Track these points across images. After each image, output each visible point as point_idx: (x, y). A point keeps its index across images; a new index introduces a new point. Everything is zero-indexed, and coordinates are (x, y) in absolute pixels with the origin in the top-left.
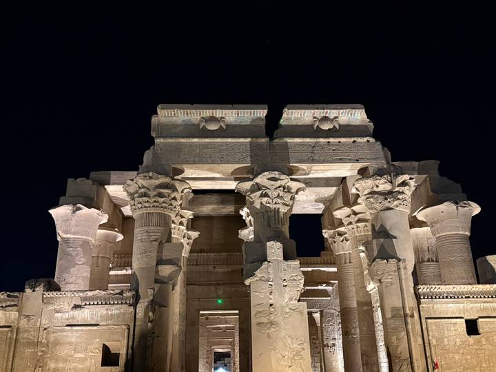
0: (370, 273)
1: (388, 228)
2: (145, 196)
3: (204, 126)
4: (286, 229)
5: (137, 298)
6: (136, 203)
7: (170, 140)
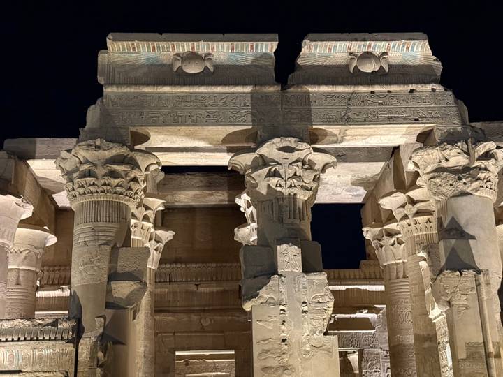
0: (434, 292)
1: (462, 222)
2: (90, 176)
3: (180, 68)
4: (306, 226)
5: (79, 331)
6: (76, 186)
7: (127, 90)
